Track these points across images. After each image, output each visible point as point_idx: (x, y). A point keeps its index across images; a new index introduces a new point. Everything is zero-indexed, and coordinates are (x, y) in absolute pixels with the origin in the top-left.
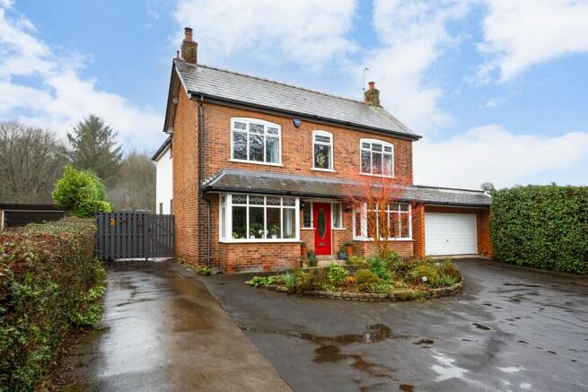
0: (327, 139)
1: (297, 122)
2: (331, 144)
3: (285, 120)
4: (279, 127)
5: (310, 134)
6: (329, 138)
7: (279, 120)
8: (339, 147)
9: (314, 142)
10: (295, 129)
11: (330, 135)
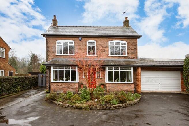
0: (93, 43)
1: (80, 38)
2: (95, 45)
3: (76, 39)
4: (73, 42)
5: (86, 42)
6: (94, 43)
7: (73, 39)
8: (99, 46)
9: (88, 45)
10: (79, 41)
11: (95, 42)
